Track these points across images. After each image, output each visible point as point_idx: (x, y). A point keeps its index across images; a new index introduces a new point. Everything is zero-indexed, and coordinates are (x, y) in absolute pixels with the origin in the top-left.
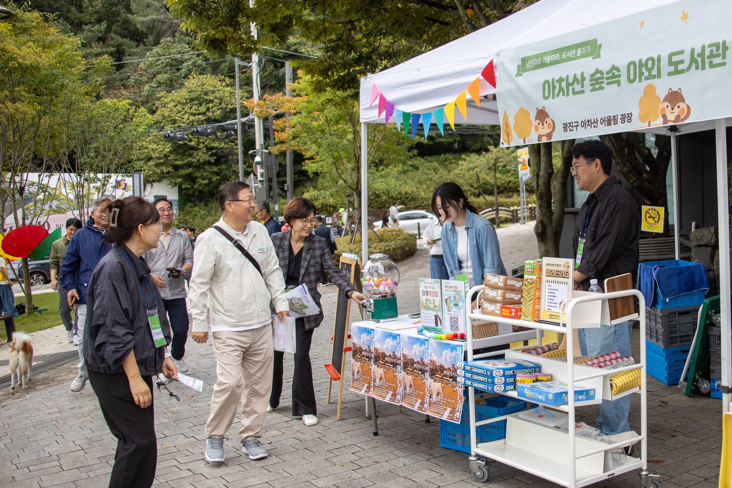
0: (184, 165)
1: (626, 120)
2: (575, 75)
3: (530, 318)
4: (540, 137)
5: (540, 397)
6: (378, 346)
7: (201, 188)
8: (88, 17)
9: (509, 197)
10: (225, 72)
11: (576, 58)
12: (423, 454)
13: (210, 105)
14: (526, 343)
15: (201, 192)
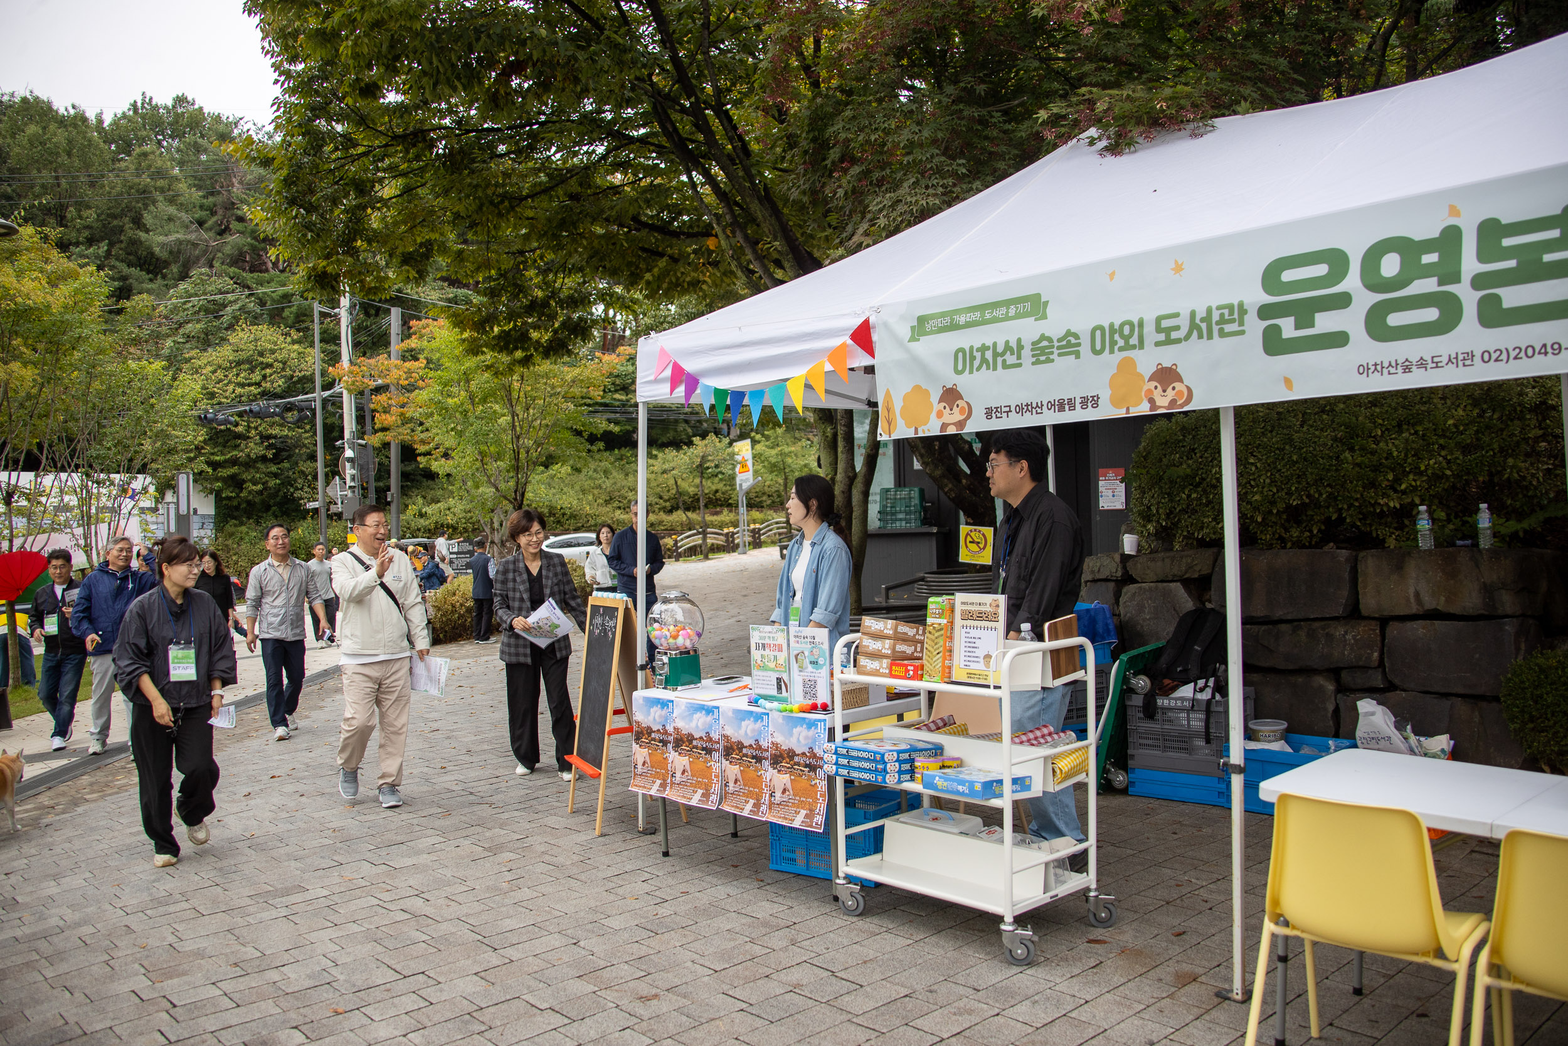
0: (226, 461)
1: (1090, 405)
2: (1007, 342)
3: (938, 678)
4: (944, 426)
5: (960, 788)
6: (680, 724)
7: (251, 497)
8: (74, 234)
9: (717, 513)
10: (290, 322)
11: (1007, 318)
12: (749, 880)
13: (268, 371)
14: (900, 717)
15: (249, 503)
